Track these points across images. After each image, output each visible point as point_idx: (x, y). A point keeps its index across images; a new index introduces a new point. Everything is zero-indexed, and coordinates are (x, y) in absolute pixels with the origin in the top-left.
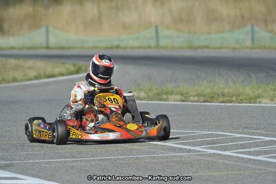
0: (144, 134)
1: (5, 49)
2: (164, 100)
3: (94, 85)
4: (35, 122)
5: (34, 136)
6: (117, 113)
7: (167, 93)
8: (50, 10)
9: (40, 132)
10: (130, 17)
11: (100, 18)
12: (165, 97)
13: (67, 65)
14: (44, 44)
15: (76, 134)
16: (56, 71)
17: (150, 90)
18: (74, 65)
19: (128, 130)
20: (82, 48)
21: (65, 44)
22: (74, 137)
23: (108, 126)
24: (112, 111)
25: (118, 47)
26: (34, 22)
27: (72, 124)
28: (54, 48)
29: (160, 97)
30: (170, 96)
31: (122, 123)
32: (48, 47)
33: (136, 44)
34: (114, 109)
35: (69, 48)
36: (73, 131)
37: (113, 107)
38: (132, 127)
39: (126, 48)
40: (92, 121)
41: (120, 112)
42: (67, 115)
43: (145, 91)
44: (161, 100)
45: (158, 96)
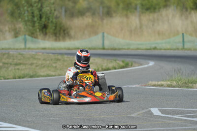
0: (105, 99)
1: (72, 49)
2: (190, 88)
3: (78, 69)
4: (43, 91)
5: (42, 100)
6: (89, 86)
7: (192, 83)
8: (105, 21)
9: (45, 97)
10: (163, 27)
11: (141, 27)
12: (190, 85)
13: (118, 62)
14: (101, 46)
15: (64, 98)
16: (111, 65)
17: (180, 80)
18: (123, 62)
19: (95, 96)
20: (128, 49)
21: (116, 46)
22: (63, 100)
23: (83, 93)
24: (86, 85)
25: (155, 48)
26: (93, 30)
27: (63, 92)
28: (108, 49)
29: (187, 85)
30: (194, 85)
31: (92, 92)
32: (104, 49)
33: (168, 46)
34: (88, 83)
35: (119, 49)
36: (62, 96)
37: (88, 82)
38: (98, 94)
39: (161, 49)
40: (76, 91)
41: (91, 85)
42: (62, 87)
43: (176, 81)
44: (188, 87)
45: (186, 85)
